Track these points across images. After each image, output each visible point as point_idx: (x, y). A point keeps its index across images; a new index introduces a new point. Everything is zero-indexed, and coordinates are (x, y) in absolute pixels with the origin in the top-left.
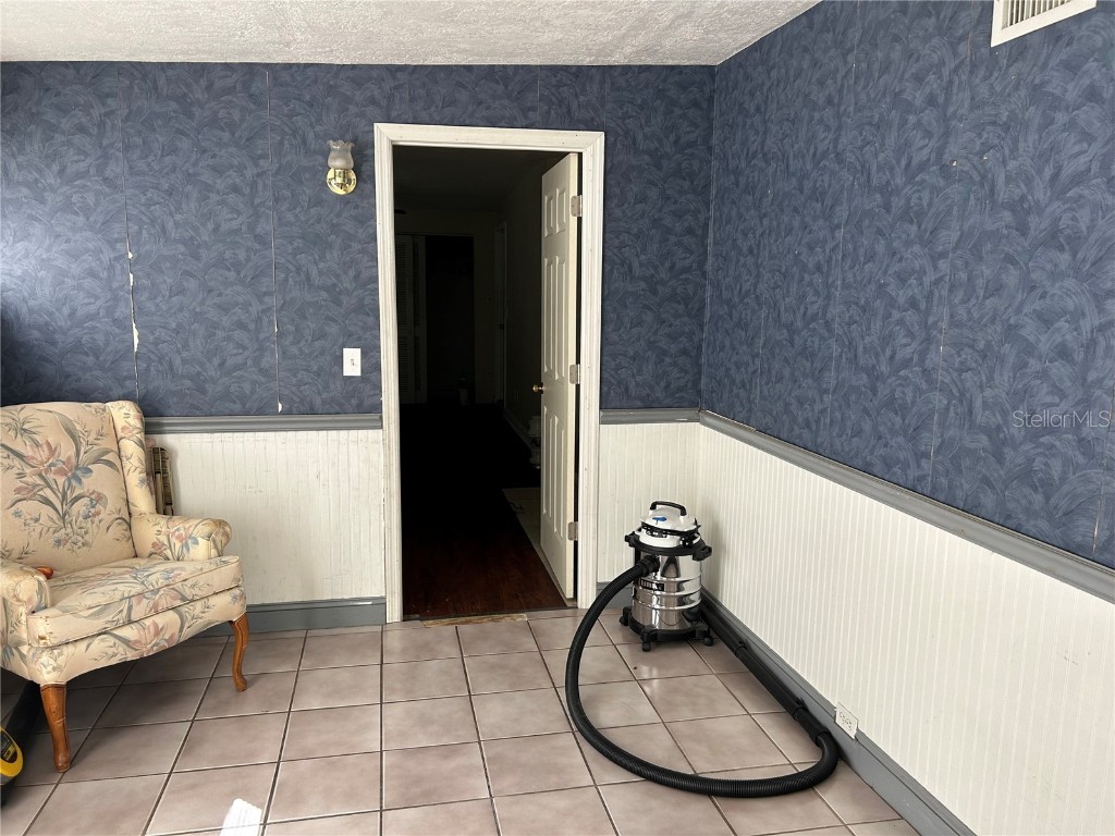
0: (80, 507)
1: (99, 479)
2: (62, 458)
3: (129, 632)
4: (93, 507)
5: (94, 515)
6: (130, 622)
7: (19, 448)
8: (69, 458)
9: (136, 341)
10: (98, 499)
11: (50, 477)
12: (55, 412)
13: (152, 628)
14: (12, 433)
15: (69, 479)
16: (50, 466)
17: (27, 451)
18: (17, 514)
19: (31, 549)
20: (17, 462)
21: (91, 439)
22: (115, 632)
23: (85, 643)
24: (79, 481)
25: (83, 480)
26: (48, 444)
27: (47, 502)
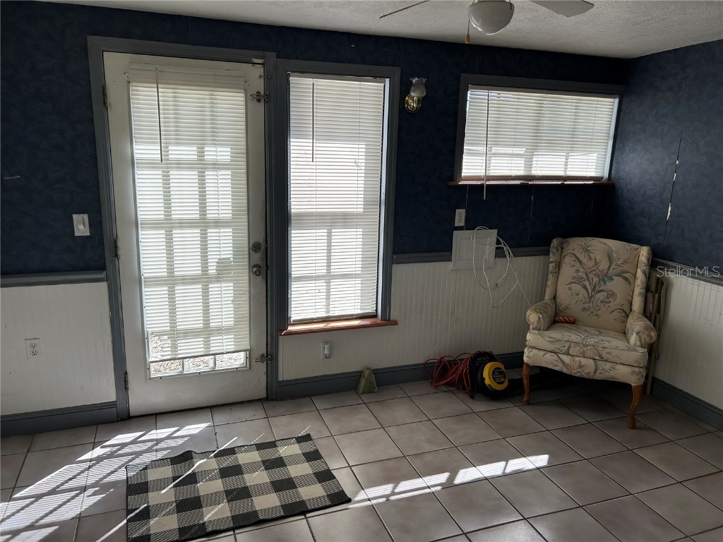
0: (601, 296)
1: (617, 285)
2: (600, 268)
3: (566, 358)
4: (607, 298)
5: (607, 302)
6: (568, 354)
7: (581, 258)
8: (603, 270)
9: (669, 214)
10: (612, 295)
11: (591, 276)
12: (607, 245)
13: (578, 363)
14: (581, 250)
15: (600, 280)
16: (593, 270)
17: (585, 260)
18: (570, 289)
19: (570, 307)
20: (578, 264)
21: (619, 262)
22: (560, 355)
23: (545, 352)
24: (605, 283)
25: (607, 283)
26: (596, 260)
27: (585, 287)
